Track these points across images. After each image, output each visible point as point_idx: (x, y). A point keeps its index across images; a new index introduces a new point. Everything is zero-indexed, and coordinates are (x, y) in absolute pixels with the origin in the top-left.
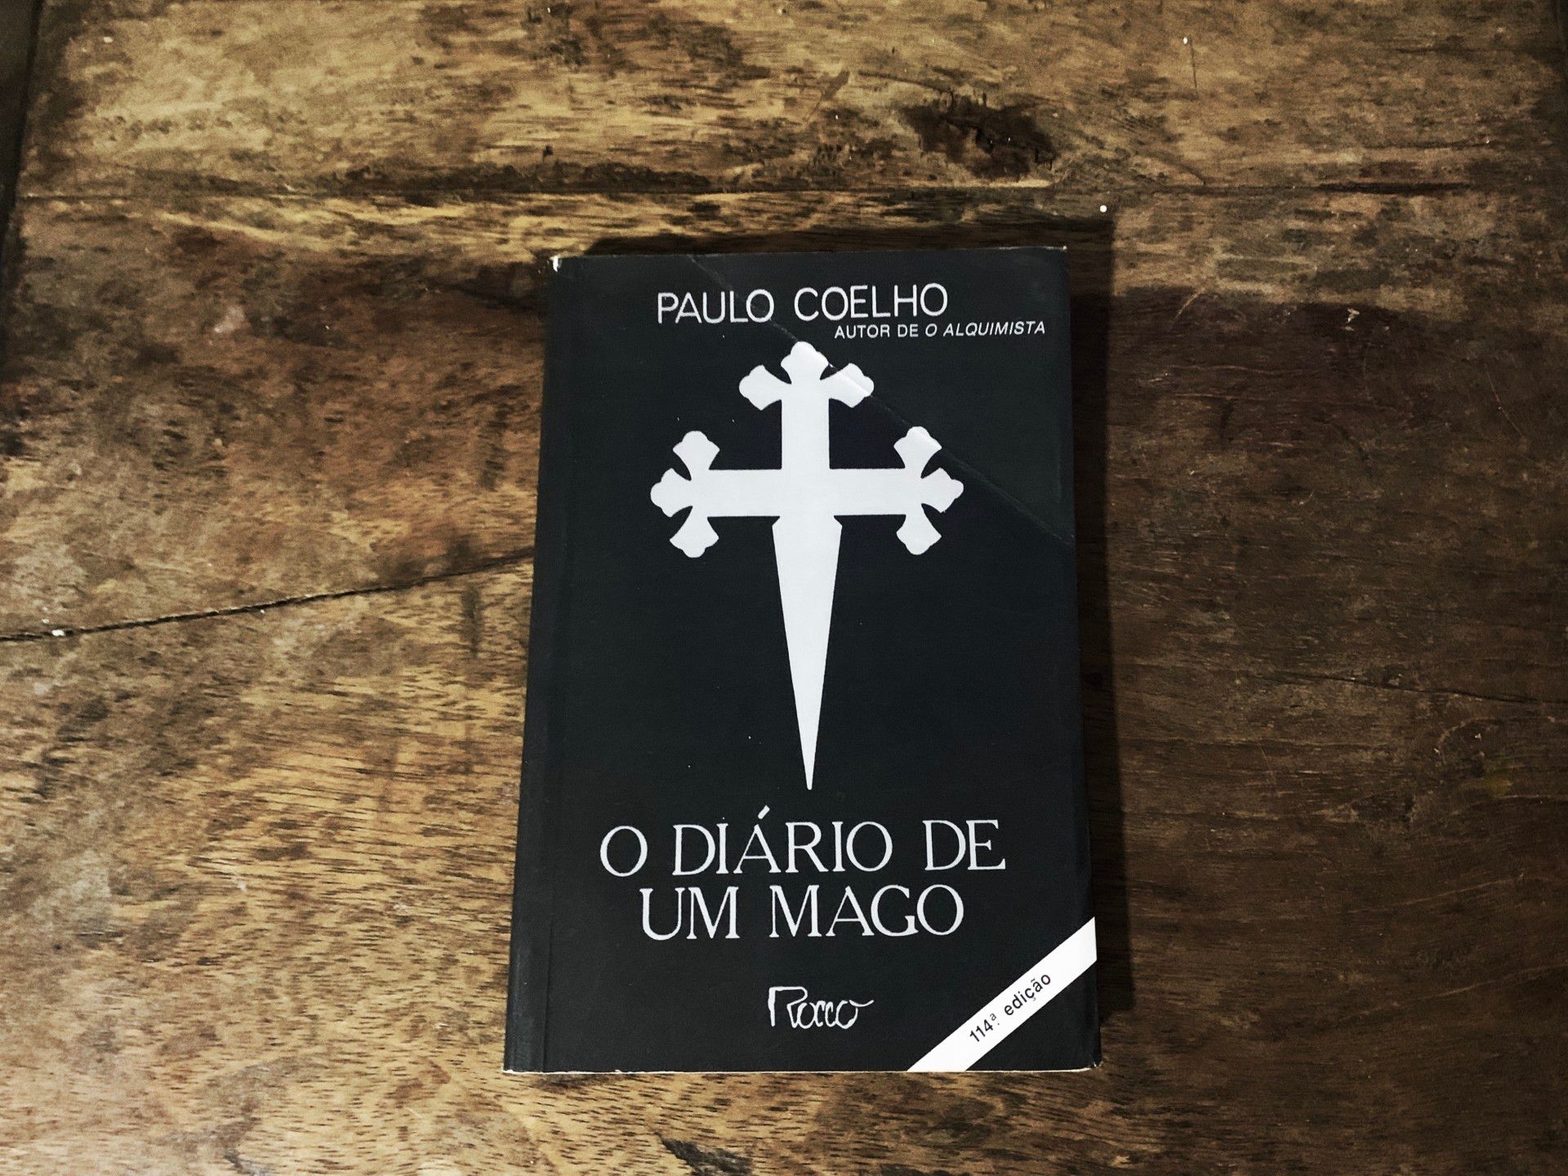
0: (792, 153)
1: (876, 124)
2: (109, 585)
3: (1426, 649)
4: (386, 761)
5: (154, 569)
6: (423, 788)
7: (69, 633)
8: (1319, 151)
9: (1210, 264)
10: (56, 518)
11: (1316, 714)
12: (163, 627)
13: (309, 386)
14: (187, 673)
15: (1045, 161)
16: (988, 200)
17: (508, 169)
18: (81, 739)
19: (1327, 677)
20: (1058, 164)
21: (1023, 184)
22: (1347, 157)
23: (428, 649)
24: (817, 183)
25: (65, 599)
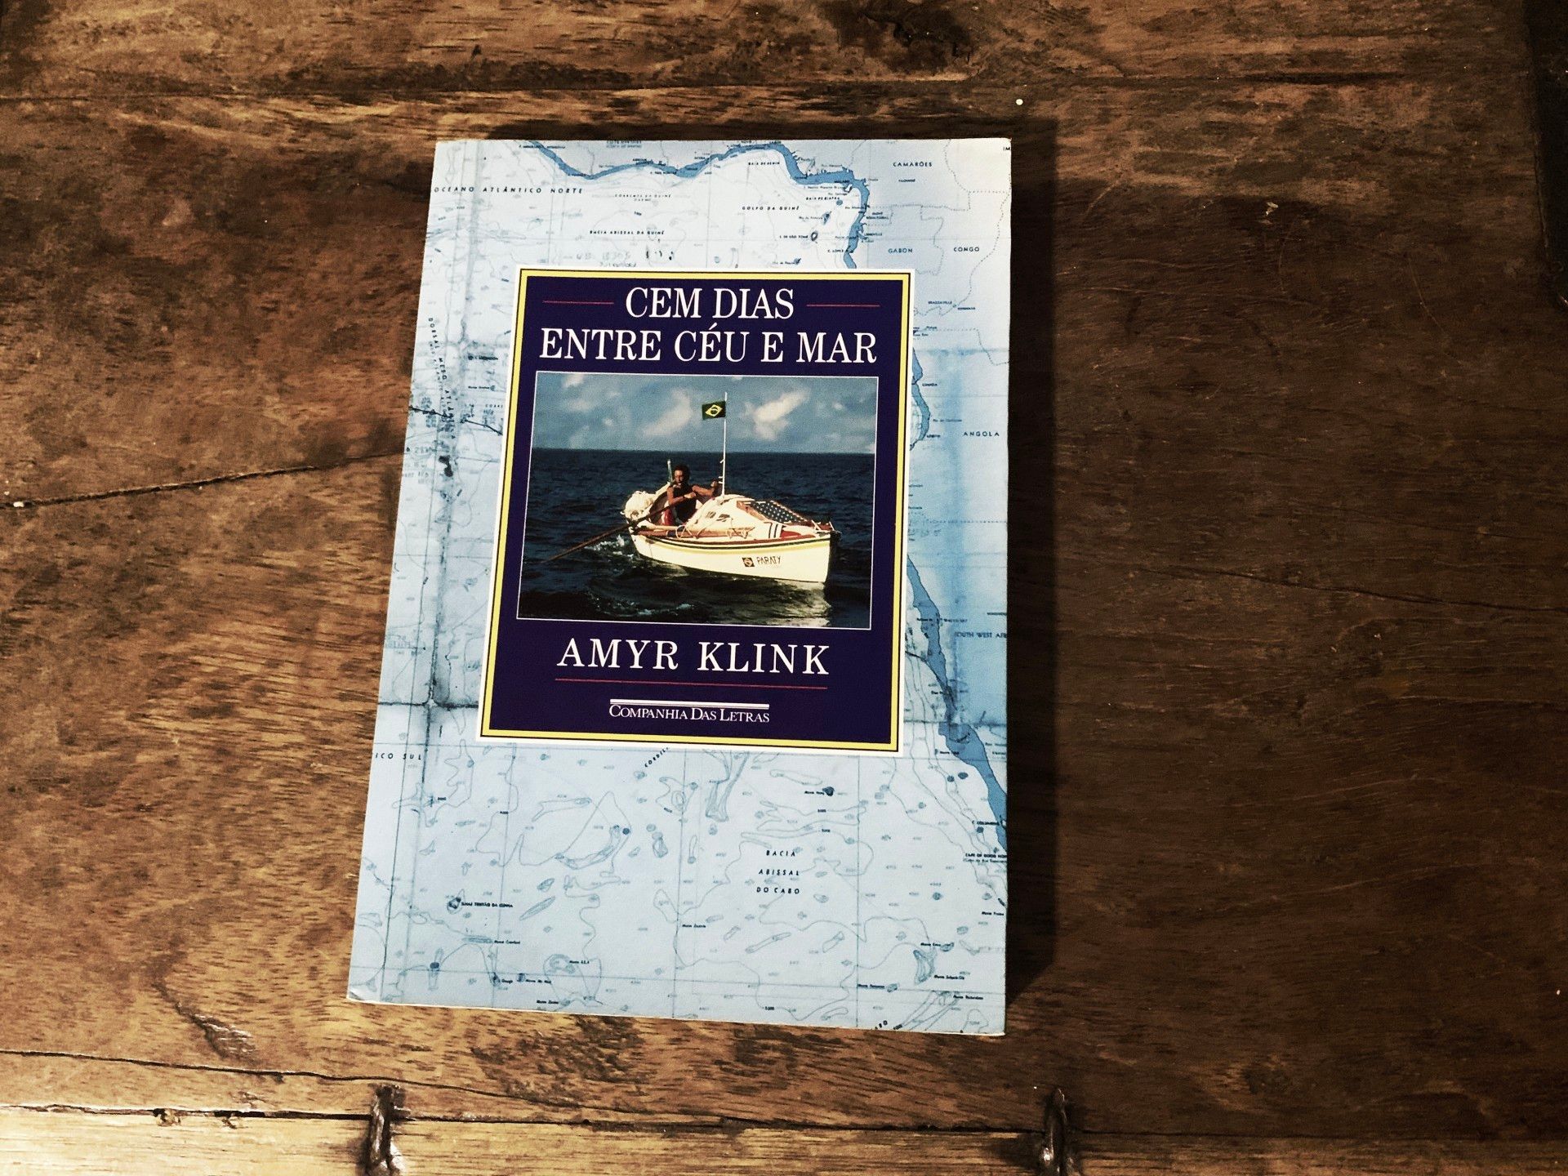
0: (712, 49)
1: (795, 20)
2: (64, 461)
3: (1329, 548)
4: (308, 630)
5: (105, 447)
6: (339, 655)
7: (27, 505)
8: (1246, 40)
9: (1126, 156)
10: (17, 398)
11: (1211, 609)
12: (112, 501)
13: (247, 277)
14: (132, 544)
15: (962, 54)
16: (903, 94)
17: (439, 68)
18: (37, 602)
19: (1223, 573)
20: (976, 58)
21: (939, 78)
22: (1276, 47)
23: (349, 526)
24: (734, 78)
25: (25, 473)
